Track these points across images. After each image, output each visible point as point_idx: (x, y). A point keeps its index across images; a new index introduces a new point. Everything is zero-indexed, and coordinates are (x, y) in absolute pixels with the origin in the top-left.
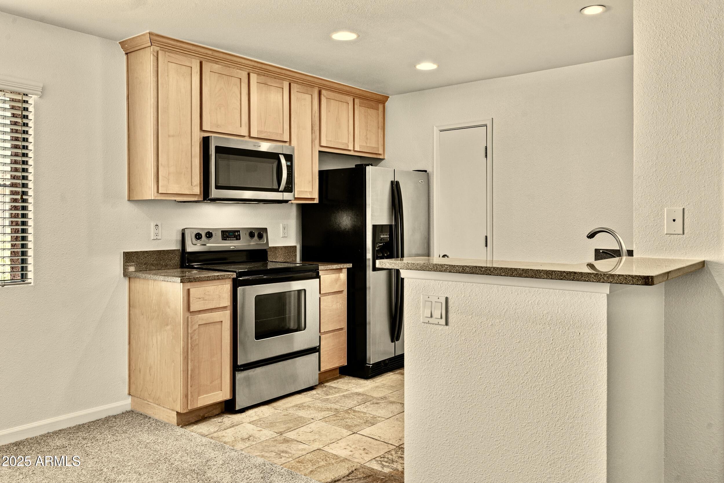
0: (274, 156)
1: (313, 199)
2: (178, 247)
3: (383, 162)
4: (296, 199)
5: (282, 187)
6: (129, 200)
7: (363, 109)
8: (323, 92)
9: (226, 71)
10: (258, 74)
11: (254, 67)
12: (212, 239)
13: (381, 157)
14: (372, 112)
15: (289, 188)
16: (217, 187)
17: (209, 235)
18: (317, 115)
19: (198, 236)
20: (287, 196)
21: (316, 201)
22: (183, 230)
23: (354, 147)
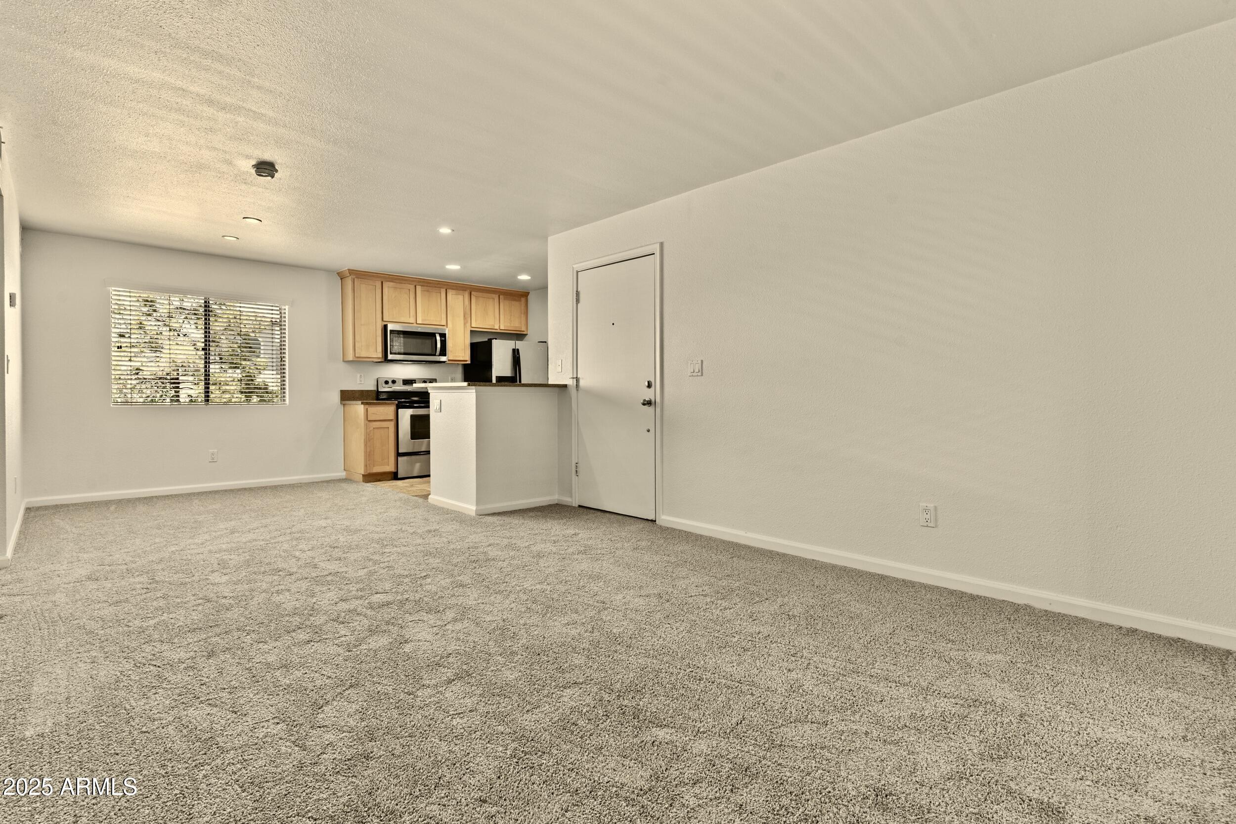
0: (432, 335)
1: (466, 361)
2: (376, 389)
3: (527, 336)
4: (449, 360)
5: (438, 353)
6: (343, 361)
7: (507, 302)
8: (473, 293)
9: (398, 285)
10: (422, 286)
11: (419, 282)
12: (396, 384)
13: (524, 333)
14: (517, 303)
15: (443, 352)
16: (391, 353)
17: (394, 382)
18: (468, 308)
19: (387, 382)
20: (443, 359)
21: (469, 362)
22: (377, 379)
23: (500, 327)
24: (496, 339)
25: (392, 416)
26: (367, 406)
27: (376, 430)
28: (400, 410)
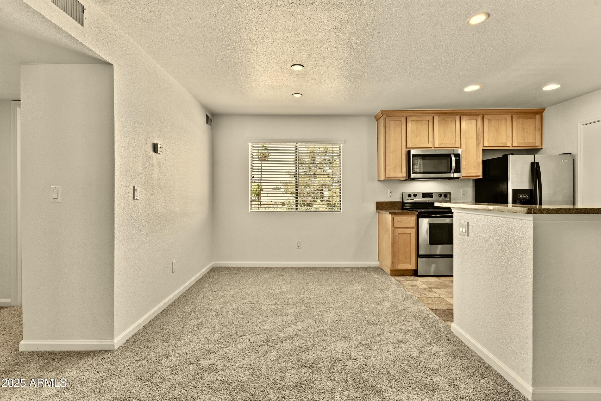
0: (448, 156)
1: (479, 176)
2: (401, 201)
3: (541, 151)
4: (463, 176)
5: (453, 171)
6: (378, 180)
7: (520, 121)
8: (485, 116)
9: (420, 118)
10: (438, 116)
11: (436, 113)
12: (417, 197)
13: (538, 148)
14: (531, 121)
15: (458, 170)
16: (413, 173)
17: (415, 195)
18: (481, 130)
19: (410, 196)
20: (456, 175)
21: (481, 177)
22: (403, 193)
23: (512, 144)
24: (512, 154)
25: (413, 224)
26: (393, 216)
27: (400, 235)
28: (420, 219)
